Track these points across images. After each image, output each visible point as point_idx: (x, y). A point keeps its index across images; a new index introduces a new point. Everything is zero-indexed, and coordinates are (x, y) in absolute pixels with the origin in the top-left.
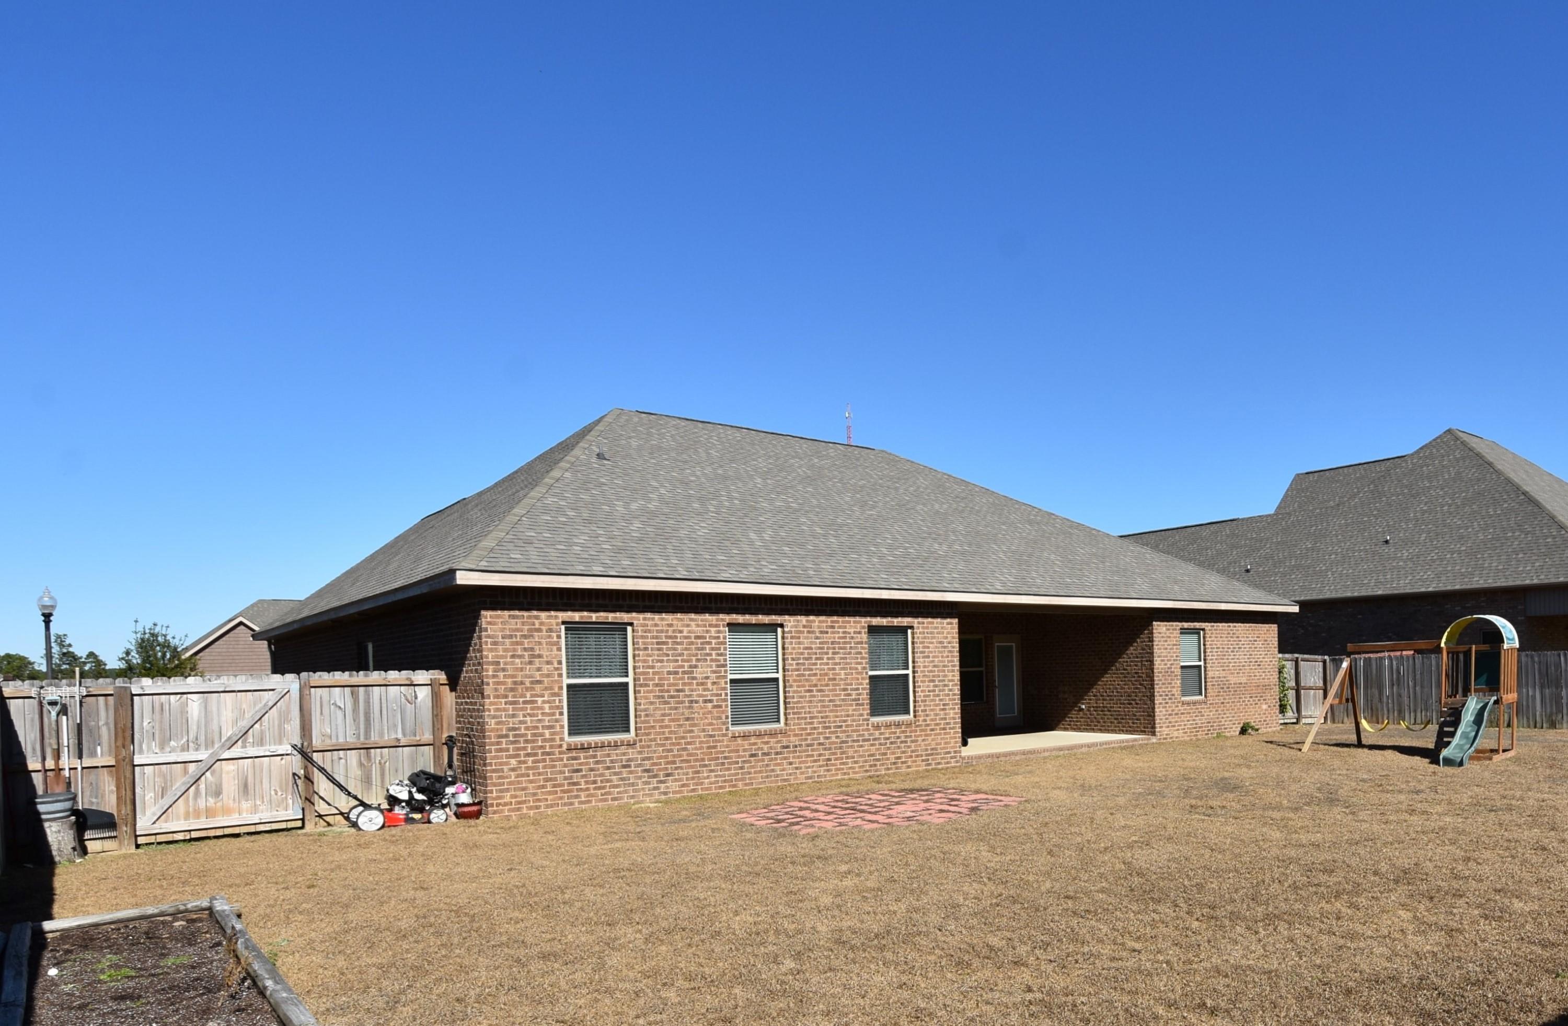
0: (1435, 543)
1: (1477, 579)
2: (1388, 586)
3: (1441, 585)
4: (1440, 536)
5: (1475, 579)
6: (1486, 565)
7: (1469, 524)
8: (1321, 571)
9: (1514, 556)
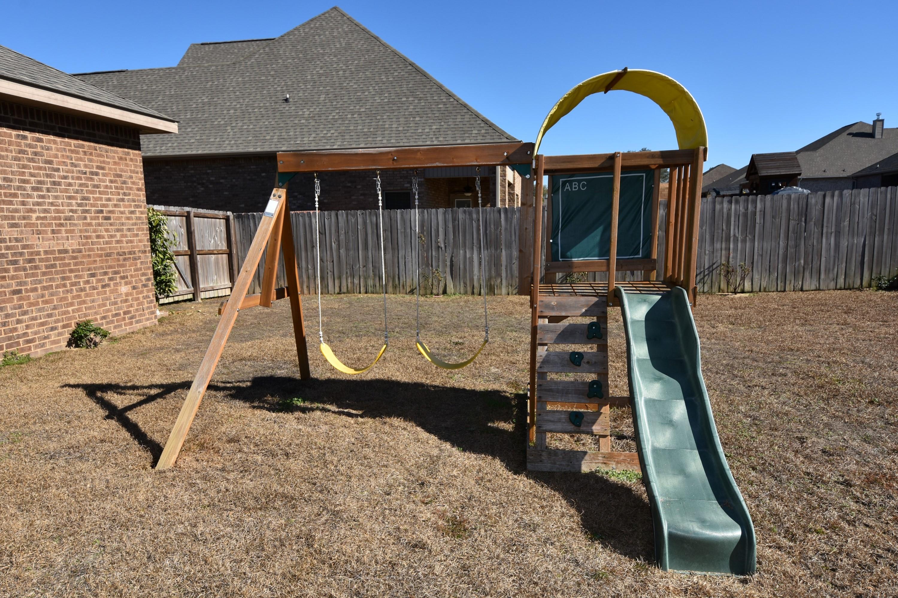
0: (334, 103)
1: (380, 139)
2: (292, 142)
3: (345, 143)
4: (339, 98)
5: (378, 139)
6: (387, 126)
7: (365, 88)
8: (219, 126)
9: (411, 119)
